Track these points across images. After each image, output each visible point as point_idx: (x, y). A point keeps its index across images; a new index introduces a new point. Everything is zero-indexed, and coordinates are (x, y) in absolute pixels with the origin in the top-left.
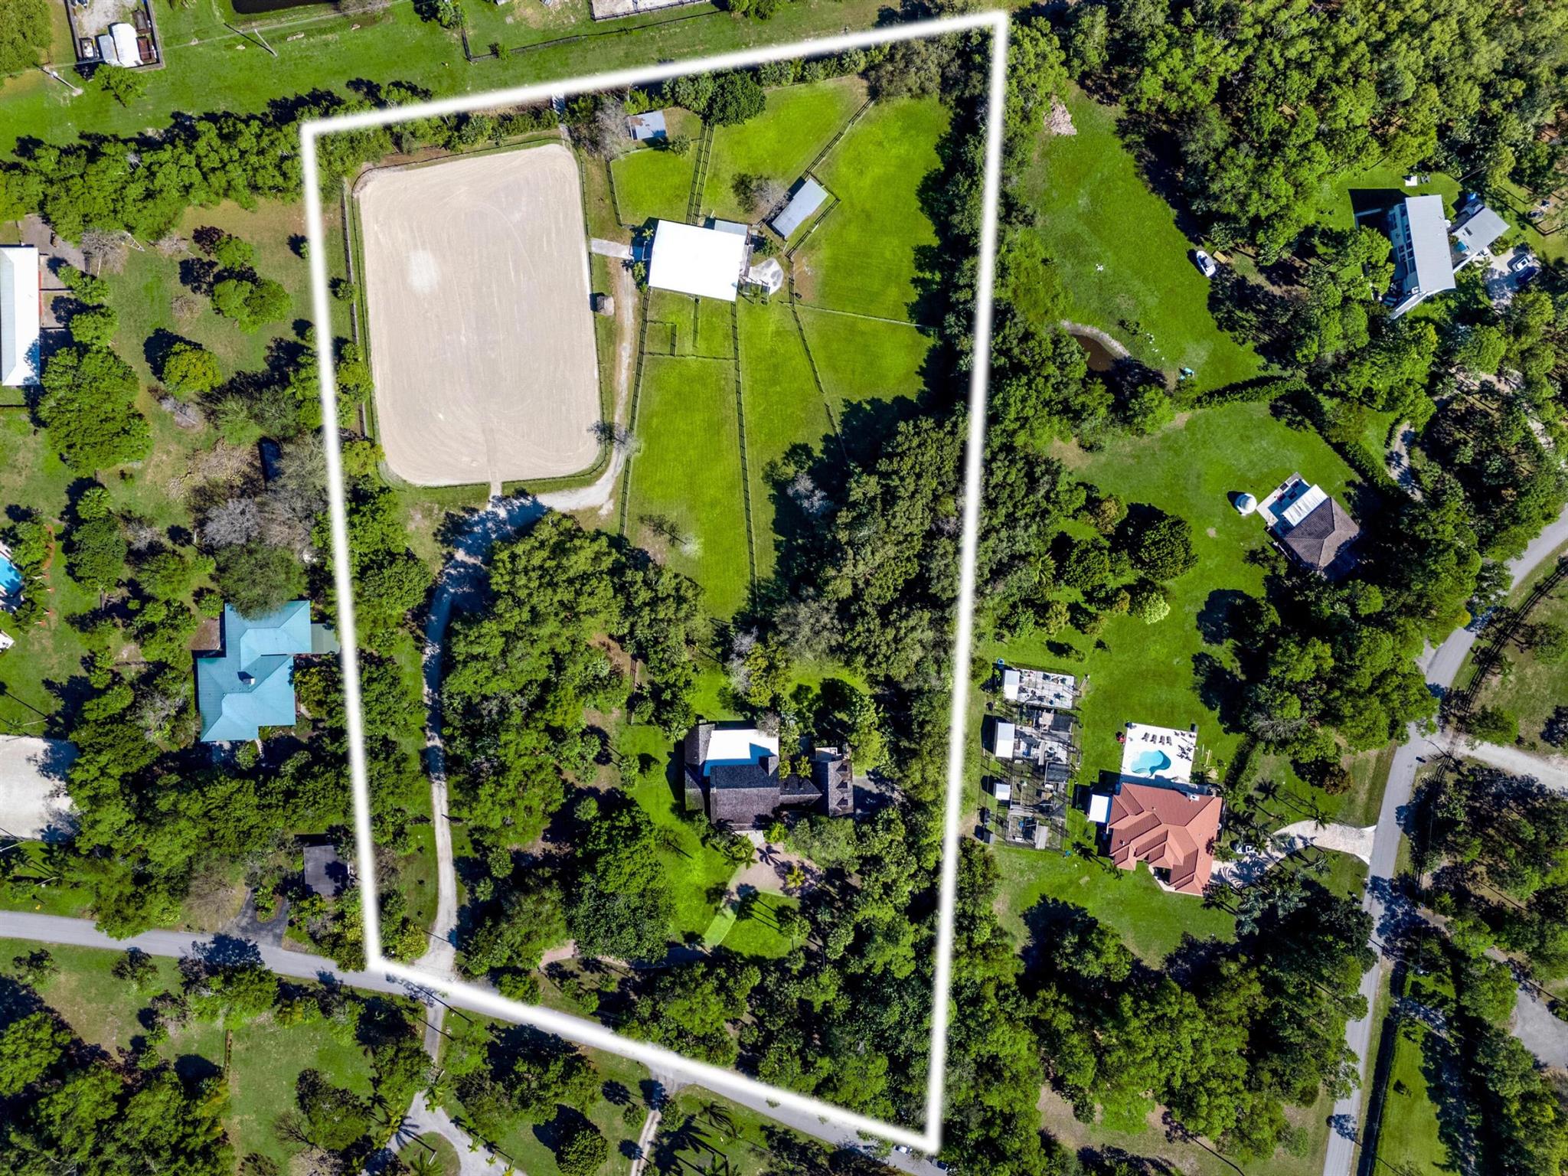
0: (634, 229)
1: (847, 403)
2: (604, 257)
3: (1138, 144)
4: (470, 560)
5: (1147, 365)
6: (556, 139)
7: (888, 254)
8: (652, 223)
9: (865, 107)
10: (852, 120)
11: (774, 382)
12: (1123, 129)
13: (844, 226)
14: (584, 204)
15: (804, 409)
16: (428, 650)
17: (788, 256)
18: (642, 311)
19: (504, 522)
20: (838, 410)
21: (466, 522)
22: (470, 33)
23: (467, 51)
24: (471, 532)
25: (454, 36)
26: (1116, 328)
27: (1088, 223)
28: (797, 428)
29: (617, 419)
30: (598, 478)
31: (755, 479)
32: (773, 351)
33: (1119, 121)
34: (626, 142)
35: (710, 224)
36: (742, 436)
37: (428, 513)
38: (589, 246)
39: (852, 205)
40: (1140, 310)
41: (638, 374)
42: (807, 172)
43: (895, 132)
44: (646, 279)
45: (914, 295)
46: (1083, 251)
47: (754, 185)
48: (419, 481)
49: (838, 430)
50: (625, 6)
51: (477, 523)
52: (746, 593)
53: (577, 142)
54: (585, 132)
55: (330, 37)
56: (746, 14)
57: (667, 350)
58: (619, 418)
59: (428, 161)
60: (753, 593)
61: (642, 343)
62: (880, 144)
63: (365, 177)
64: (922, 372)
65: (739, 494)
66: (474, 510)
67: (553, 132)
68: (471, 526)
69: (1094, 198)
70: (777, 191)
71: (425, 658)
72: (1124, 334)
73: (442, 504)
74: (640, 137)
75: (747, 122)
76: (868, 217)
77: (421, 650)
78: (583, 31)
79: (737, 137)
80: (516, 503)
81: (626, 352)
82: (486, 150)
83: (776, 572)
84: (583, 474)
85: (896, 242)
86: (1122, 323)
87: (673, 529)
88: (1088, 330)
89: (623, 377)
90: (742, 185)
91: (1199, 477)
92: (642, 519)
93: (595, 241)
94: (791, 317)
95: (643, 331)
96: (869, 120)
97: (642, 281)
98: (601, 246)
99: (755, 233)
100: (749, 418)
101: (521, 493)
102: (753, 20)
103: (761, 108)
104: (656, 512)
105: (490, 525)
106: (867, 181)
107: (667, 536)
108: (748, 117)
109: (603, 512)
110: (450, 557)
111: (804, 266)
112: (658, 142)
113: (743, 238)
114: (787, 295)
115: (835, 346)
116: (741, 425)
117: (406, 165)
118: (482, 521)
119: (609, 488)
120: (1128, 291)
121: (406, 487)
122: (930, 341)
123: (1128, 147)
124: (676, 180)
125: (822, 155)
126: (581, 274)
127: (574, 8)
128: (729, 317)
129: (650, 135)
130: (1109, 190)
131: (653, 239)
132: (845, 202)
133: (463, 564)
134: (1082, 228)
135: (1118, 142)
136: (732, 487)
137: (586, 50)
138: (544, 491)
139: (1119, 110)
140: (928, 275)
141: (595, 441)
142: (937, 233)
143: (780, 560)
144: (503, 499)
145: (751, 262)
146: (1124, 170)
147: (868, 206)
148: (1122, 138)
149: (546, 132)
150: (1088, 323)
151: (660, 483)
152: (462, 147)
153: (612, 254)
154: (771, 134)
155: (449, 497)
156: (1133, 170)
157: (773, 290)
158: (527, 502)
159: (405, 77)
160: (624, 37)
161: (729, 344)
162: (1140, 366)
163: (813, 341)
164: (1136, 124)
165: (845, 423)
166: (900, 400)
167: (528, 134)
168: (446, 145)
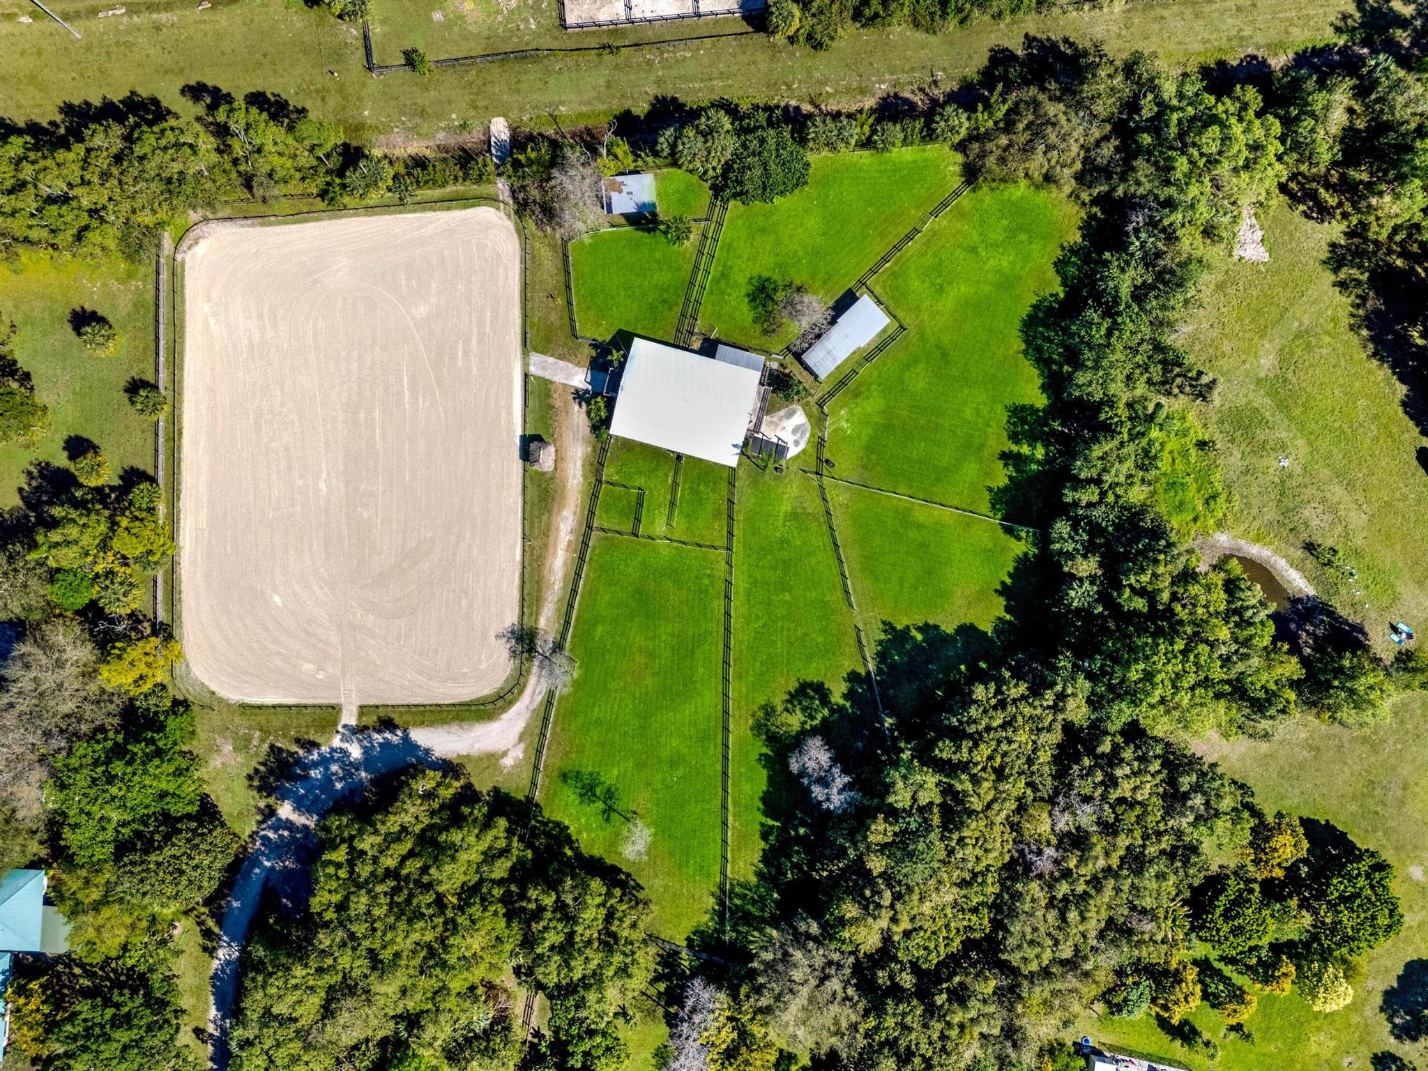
0: (595, 345)
1: (889, 627)
2: (547, 382)
3: (1359, 283)
4: (300, 820)
5: (1343, 612)
6: (492, 200)
7: (968, 413)
8: (623, 340)
9: (956, 194)
10: (935, 213)
11: (783, 587)
12: (1337, 258)
13: (907, 367)
14: (525, 300)
15: (823, 631)
16: (221, 953)
17: (821, 405)
18: (596, 466)
19: (356, 766)
20: (874, 636)
21: (298, 761)
22: (376, 31)
23: (369, 55)
24: (306, 778)
25: (351, 32)
26: (1299, 553)
27: (1273, 393)
28: (809, 658)
29: (542, 623)
30: (504, 709)
31: (741, 728)
32: (784, 541)
33: (1333, 246)
34: (594, 215)
35: (709, 349)
36: (726, 663)
37: (242, 744)
38: (526, 364)
39: (922, 337)
40: (1339, 529)
41: (581, 559)
42: (861, 283)
43: (997, 236)
44: (607, 422)
45: (1001, 477)
46: (1261, 435)
47: (780, 296)
48: (234, 696)
49: (872, 667)
50: (612, 11)
51: (315, 765)
52: (711, 902)
53: (522, 207)
54: (535, 193)
55: (163, 17)
56: (792, 40)
57: (628, 527)
58: (547, 622)
59: (297, 216)
60: (721, 903)
61: (591, 513)
62: (974, 250)
63: (197, 231)
64: (1004, 591)
65: (715, 750)
66: (314, 745)
67: (484, 189)
68: (306, 768)
69: (1284, 357)
70: (815, 307)
71: (215, 964)
72: (1310, 563)
73: (265, 732)
74: (617, 210)
75: (777, 200)
76: (945, 354)
77: (210, 952)
78: (547, 42)
79: (761, 222)
80: (377, 738)
81: (566, 525)
82: (385, 208)
83: (760, 875)
84: (483, 702)
85: (982, 396)
86: (1310, 547)
87: (610, 795)
88: (1255, 551)
89: (559, 562)
90: (762, 293)
91: (1405, 787)
92: (564, 777)
93: (535, 358)
94: (816, 494)
95: (594, 496)
96: (961, 214)
97: (601, 425)
98: (545, 366)
99: (775, 366)
100: (740, 637)
101: (387, 724)
102: (801, 50)
103: (800, 182)
104: (587, 768)
105: (334, 768)
106: (948, 303)
107: (600, 805)
108: (782, 193)
109: (508, 762)
110: (270, 812)
111: (842, 420)
112: (643, 219)
113: (756, 376)
114: (812, 464)
115: (877, 542)
116: (727, 647)
117: (261, 218)
118: (324, 761)
119: (520, 726)
120: (1323, 500)
121: (213, 702)
122: (1021, 546)
123: (1342, 285)
124: (664, 277)
125: (885, 260)
126: (510, 406)
127: (536, 8)
128: (724, 486)
129: (631, 208)
130: (1309, 347)
131: (622, 366)
132: (912, 332)
133: (289, 825)
134: (1261, 400)
135: (1330, 277)
136: (704, 738)
137: (548, 71)
138: (421, 724)
139: (1335, 230)
140: (1025, 449)
141: (506, 654)
142: (1044, 388)
143: (767, 858)
144: (358, 731)
145: (766, 408)
146: (1335, 320)
147: (946, 339)
148: (1336, 271)
149: (474, 189)
150: (1258, 539)
151: (598, 722)
152: (347, 200)
153: (559, 378)
154: (812, 222)
155: (277, 722)
156: (1346, 321)
157: (793, 452)
158: (395, 738)
159: (271, 85)
160: (607, 57)
161: (720, 526)
162: (1331, 614)
163: (843, 530)
164: (1359, 253)
165: (882, 656)
166: (967, 631)
167: (450, 189)
168: (323, 194)
